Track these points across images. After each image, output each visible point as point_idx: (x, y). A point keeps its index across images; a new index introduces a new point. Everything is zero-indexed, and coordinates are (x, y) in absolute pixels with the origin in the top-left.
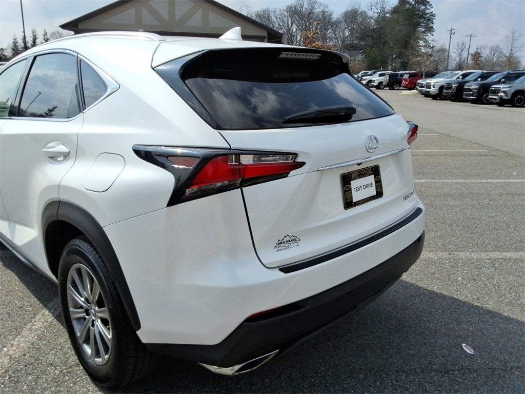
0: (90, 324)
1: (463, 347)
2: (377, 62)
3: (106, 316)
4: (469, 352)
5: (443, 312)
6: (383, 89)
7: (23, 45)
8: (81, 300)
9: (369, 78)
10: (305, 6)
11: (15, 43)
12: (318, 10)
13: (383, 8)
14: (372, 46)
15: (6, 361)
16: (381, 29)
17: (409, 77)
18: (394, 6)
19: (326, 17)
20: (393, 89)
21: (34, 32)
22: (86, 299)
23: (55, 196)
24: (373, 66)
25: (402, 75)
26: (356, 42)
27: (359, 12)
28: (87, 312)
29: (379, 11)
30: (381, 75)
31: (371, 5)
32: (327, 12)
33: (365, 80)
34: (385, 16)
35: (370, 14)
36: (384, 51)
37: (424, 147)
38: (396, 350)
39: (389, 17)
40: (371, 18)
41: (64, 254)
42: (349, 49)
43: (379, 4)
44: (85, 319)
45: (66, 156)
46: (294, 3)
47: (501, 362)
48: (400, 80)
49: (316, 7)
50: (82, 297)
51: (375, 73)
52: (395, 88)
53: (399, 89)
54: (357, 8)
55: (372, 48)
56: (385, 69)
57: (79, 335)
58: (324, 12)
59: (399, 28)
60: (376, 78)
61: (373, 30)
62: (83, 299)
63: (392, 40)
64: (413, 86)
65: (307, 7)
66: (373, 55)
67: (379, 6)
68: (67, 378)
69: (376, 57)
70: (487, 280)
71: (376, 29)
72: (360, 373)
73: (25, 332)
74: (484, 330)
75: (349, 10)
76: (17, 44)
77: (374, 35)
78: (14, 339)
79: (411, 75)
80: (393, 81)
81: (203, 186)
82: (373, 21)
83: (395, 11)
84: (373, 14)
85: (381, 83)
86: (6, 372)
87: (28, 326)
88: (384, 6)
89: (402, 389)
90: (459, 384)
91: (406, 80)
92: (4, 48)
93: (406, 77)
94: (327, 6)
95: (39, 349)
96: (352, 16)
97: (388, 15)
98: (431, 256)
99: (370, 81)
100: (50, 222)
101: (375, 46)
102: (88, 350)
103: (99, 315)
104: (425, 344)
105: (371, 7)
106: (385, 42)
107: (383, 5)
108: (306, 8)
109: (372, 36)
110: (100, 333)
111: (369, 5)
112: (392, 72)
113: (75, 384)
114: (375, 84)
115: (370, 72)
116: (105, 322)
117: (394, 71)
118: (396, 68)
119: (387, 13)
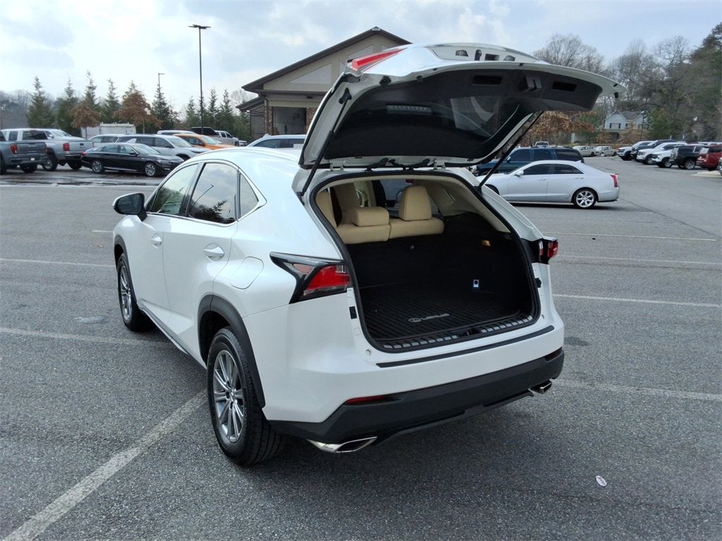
0: (229, 406)
1: (597, 479)
2: (666, 128)
3: (240, 396)
4: (601, 484)
5: (593, 445)
6: (670, 167)
7: (199, 108)
8: (223, 384)
9: (648, 152)
10: (562, 50)
11: (191, 105)
12: (581, 55)
13: (679, 52)
14: (659, 104)
15: (156, 436)
16: (675, 81)
17: (709, 152)
18: (697, 49)
19: (592, 64)
20: (685, 168)
21: (213, 92)
22: (228, 383)
23: (209, 291)
24: (659, 133)
25: (698, 149)
26: (636, 99)
27: (641, 59)
28: (228, 394)
29: (672, 56)
30: (667, 148)
31: (660, 48)
32: (595, 58)
33: (642, 154)
34: (681, 63)
35: (659, 60)
36: (678, 112)
37: (686, 257)
38: (521, 471)
39: (688, 64)
40: (659, 65)
41: (213, 342)
42: (624, 109)
43: (673, 46)
44: (225, 401)
45: (221, 257)
46: (546, 48)
47: (632, 497)
48: (696, 156)
49: (578, 51)
50: (224, 381)
51: (658, 144)
52: (688, 167)
53: (694, 169)
54: (640, 51)
55: (659, 107)
56: (675, 139)
57: (219, 416)
58: (589, 58)
59: (703, 79)
60: (661, 152)
61: (662, 83)
62: (225, 383)
63: (691, 98)
64: (714, 164)
65: (565, 52)
66: (659, 118)
67: (672, 49)
68: (206, 454)
69: (666, 121)
70: (667, 420)
71: (667, 81)
72: (474, 485)
73: (175, 414)
74: (631, 467)
75: (628, 54)
76: (193, 108)
77: (664, 89)
78: (164, 419)
79: (712, 150)
80: (684, 157)
81: (320, 289)
82: (662, 71)
83: (697, 56)
84: (664, 60)
85: (666, 159)
86: (156, 443)
87: (178, 411)
88: (681, 49)
89: (510, 504)
90: (572, 508)
91: (704, 156)
92: (178, 112)
93: (704, 151)
94: (595, 50)
95: (185, 429)
96: (631, 63)
97: (686, 62)
98: (612, 390)
99: (650, 156)
100: (205, 311)
101: (665, 105)
102: (225, 429)
103: (236, 396)
104: (556, 471)
105: (660, 51)
106: (680, 100)
107: (678, 48)
108: (563, 54)
109: (661, 91)
110: (236, 413)
111: (657, 48)
112: (686, 144)
113: (211, 459)
114: (657, 160)
115: (652, 143)
116: (240, 402)
117: (688, 142)
118: (696, 137)
119: (685, 59)
